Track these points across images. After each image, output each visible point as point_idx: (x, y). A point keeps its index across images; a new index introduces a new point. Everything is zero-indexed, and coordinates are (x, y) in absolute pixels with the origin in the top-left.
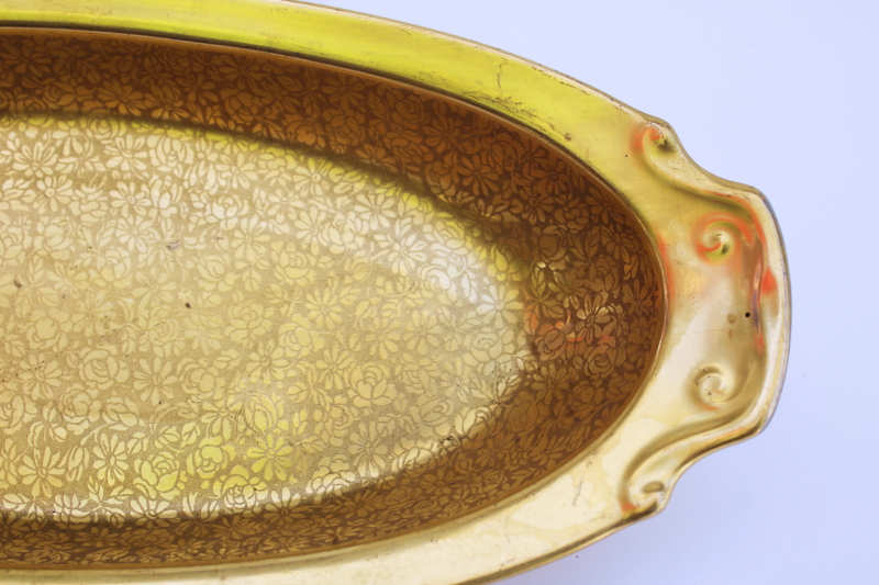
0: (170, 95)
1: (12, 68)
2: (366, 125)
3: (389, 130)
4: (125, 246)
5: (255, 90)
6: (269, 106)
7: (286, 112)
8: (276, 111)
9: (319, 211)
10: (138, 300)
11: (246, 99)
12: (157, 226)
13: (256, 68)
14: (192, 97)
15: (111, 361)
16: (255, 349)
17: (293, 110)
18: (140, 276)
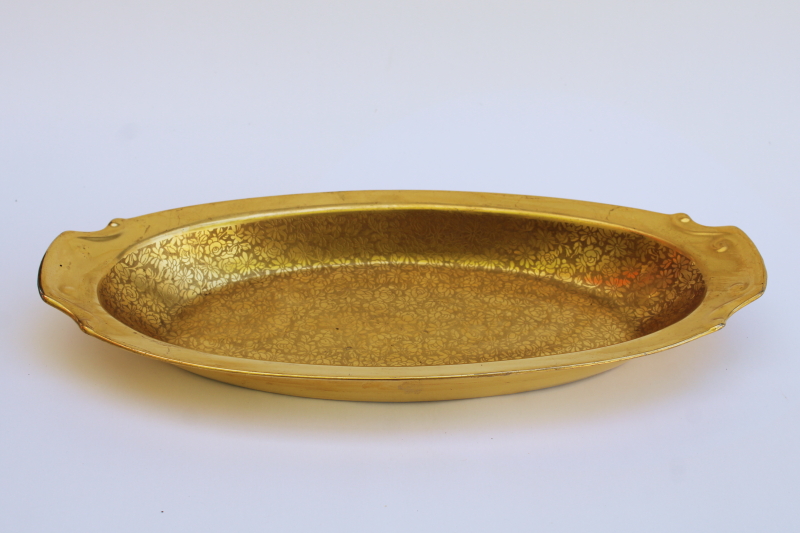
4: (374, 347)
10: (363, 329)
15: (373, 309)
16: (301, 317)
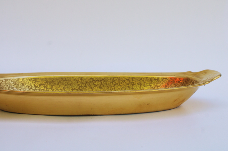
0: (106, 89)
2: (140, 87)
3: (144, 87)
5: (121, 85)
6: (123, 87)
7: (126, 88)
8: (124, 88)
11: (119, 87)
13: (121, 80)
14: (109, 88)
17: (127, 87)
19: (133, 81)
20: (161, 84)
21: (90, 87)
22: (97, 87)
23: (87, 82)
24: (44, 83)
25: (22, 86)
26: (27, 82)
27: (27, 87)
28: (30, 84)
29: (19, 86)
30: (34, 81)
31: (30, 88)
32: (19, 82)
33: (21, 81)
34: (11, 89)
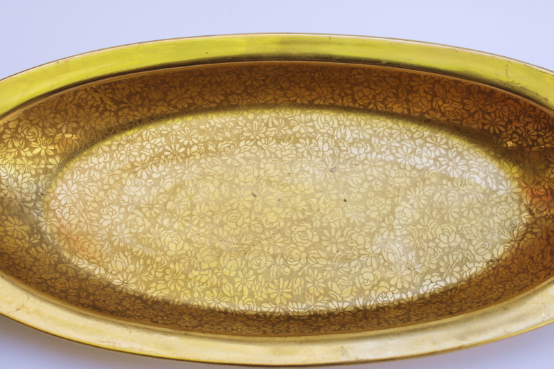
0: (325, 92)
1: (244, 82)
2: (432, 101)
3: (444, 102)
4: (308, 172)
5: (373, 86)
6: (379, 94)
7: (388, 97)
8: (382, 96)
9: (408, 148)
10: (318, 199)
11: (366, 91)
12: (323, 160)
13: (376, 74)
14: (337, 92)
15: (308, 231)
16: (384, 221)
17: (392, 95)
18: (318, 187)
19: (412, 84)
20: (497, 109)
21: (278, 87)
22: (300, 88)
23: (269, 76)
24: (140, 90)
25: (78, 112)
26: (90, 97)
27: (94, 110)
28: (98, 99)
29: (70, 114)
30: (110, 91)
31: (101, 109)
32: (67, 105)
33: (70, 99)
34: (50, 129)
